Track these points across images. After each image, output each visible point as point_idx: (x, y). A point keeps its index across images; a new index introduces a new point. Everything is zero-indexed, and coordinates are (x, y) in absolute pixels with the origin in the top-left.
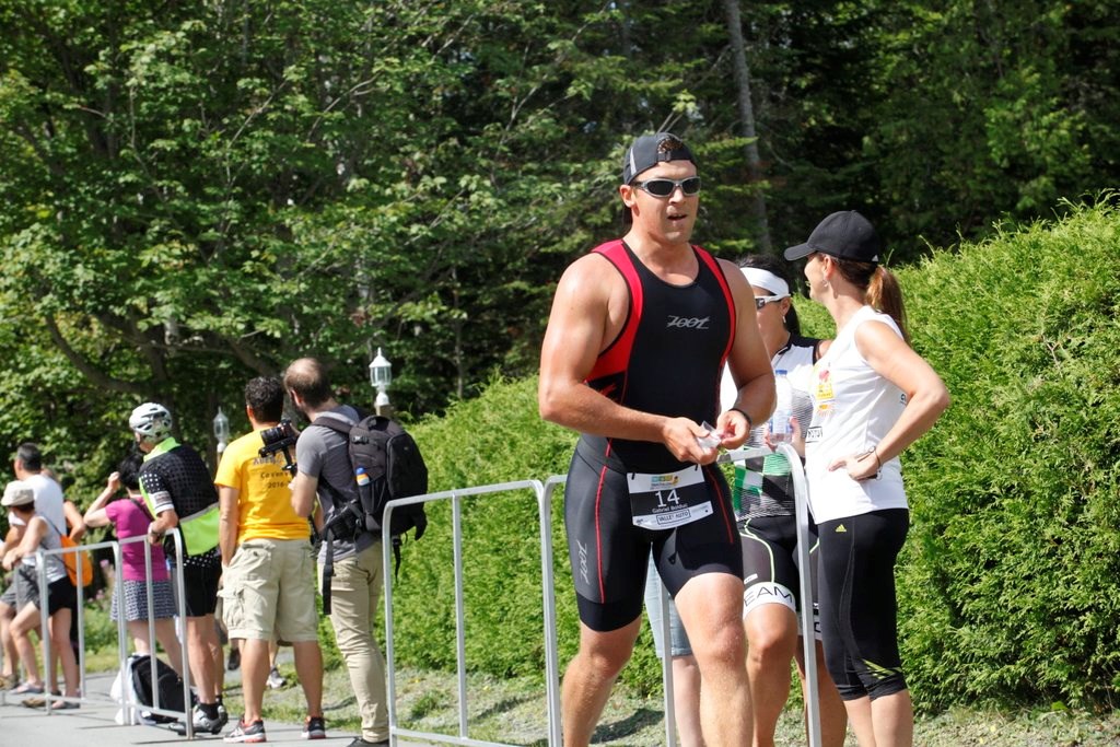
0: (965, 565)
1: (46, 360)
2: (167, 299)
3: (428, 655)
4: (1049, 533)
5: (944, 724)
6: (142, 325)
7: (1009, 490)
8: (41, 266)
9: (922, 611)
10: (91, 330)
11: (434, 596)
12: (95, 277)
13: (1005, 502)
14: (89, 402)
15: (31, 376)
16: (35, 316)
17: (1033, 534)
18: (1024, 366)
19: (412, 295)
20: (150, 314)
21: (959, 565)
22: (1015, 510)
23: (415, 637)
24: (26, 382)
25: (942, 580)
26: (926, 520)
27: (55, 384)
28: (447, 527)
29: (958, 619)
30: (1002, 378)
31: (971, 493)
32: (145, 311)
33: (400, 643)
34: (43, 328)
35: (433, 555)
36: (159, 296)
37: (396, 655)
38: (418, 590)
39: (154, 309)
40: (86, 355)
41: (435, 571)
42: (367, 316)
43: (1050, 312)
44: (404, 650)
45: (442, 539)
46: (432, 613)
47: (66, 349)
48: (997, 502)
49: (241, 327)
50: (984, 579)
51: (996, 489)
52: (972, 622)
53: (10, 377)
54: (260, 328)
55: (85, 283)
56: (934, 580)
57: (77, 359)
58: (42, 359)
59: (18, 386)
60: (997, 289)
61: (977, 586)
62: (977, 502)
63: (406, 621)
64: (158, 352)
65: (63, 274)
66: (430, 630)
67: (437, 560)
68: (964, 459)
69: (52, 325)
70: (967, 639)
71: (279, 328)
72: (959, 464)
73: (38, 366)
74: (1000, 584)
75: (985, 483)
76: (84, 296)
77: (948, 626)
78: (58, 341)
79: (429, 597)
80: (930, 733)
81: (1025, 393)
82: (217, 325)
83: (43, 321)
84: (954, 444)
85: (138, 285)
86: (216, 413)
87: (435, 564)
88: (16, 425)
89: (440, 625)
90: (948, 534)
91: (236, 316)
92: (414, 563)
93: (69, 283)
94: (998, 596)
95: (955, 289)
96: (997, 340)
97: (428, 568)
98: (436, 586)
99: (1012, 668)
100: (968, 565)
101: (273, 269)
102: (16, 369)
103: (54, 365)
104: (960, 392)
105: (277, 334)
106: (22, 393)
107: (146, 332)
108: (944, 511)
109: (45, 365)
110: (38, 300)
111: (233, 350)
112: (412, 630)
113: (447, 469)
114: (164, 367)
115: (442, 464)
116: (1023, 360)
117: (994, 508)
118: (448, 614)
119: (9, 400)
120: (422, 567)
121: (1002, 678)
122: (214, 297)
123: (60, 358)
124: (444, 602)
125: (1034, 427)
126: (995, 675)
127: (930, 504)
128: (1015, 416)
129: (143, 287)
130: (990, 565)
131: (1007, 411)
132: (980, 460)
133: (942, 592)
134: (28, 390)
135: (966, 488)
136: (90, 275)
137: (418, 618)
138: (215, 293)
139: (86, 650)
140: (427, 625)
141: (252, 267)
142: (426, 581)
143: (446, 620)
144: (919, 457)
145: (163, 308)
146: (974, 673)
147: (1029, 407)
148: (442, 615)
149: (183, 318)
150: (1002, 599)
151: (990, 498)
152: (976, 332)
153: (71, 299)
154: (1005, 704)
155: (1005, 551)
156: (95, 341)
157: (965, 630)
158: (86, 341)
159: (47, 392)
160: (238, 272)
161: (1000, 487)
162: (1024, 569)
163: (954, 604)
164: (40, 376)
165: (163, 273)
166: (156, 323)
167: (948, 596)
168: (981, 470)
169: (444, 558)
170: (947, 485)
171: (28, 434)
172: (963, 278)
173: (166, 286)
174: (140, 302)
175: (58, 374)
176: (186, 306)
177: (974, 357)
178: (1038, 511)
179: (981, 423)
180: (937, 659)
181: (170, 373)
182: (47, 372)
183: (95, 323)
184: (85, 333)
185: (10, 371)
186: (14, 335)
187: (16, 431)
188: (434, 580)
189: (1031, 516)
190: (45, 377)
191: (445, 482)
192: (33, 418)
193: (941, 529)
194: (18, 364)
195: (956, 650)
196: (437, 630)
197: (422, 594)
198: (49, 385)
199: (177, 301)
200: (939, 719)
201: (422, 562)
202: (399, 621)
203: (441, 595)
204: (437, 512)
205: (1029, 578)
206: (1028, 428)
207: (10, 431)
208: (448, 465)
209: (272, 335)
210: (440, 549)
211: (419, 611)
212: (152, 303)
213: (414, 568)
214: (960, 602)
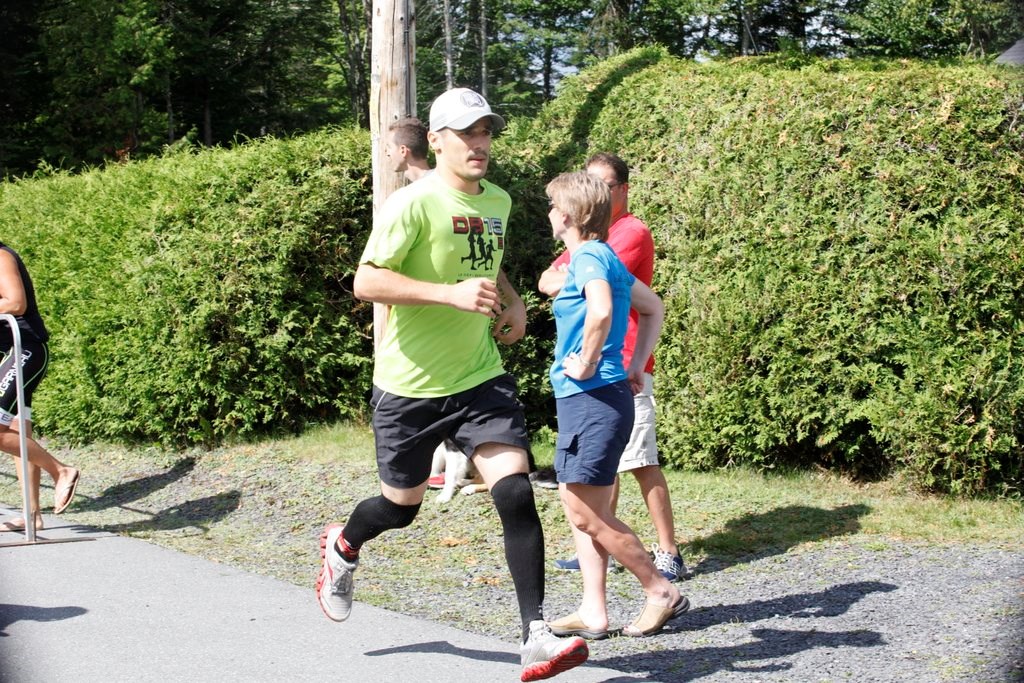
0: (105, 362)
4: (154, 348)
5: (92, 451)
7: (132, 322)
9: (80, 387)
13: (131, 329)
17: (145, 349)
18: (142, 249)
21: (103, 363)
22: (135, 335)
25: (93, 370)
26: (84, 334)
29: (101, 393)
30: (129, 255)
31: (110, 322)
43: (158, 218)
48: (125, 329)
50: (117, 372)
51: (124, 321)
52: (109, 395)
56: (88, 370)
60: (127, 200)
61: (113, 376)
62: (114, 327)
68: (108, 303)
70: (106, 404)
72: (104, 305)
74: (126, 375)
75: (119, 318)
77: (95, 397)
80: (84, 456)
81: (142, 267)
84: (101, 292)
90: (96, 345)
94: (125, 382)
95: (103, 196)
96: (127, 233)
99: (132, 422)
100: (108, 362)
104: (106, 261)
108: (94, 330)
116: (142, 246)
117: (123, 332)
121: (125, 428)
125: (147, 287)
126: (122, 426)
127: (86, 325)
128: (136, 280)
130: (120, 364)
131: (132, 275)
132: (116, 303)
133: (92, 376)
135: (107, 320)
144: (80, 297)
146: (110, 423)
147: (145, 276)
150: (126, 384)
151: (120, 327)
152: (115, 225)
154: (126, 441)
155: (129, 357)
157: (105, 399)
161: (127, 320)
162: (140, 368)
163: (99, 384)
167: (96, 380)
168: (116, 308)
170: (96, 318)
172: (108, 189)
177: (113, 240)
178: (149, 336)
179: (118, 282)
180: (88, 413)
189: (144, 339)
193: (93, 341)
195: (100, 410)
200: (89, 447)
205: (142, 372)
206: (144, 288)
214: (102, 383)
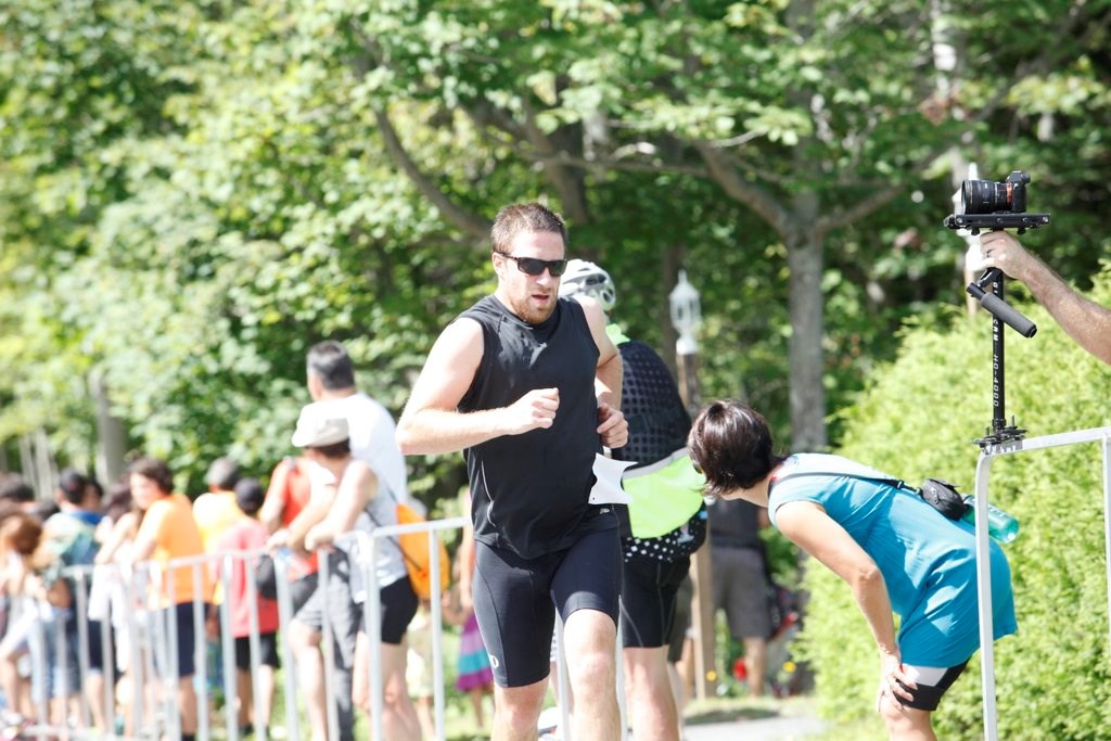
1: (374, 188)
2: (593, 74)
3: (1063, 726)
6: (547, 122)
8: (365, 17)
10: (452, 129)
11: (1072, 617)
12: (464, 38)
14: (450, 262)
15: (347, 217)
16: (356, 107)
19: (1037, 64)
20: (559, 103)
23: (1037, 692)
24: (338, 226)
27: (390, 231)
28: (1094, 492)
32: (550, 98)
33: (1011, 702)
34: (370, 130)
35: (1069, 543)
36: (578, 71)
37: (1003, 725)
38: (1042, 605)
39: (567, 94)
40: (445, 179)
41: (1074, 573)
42: (952, 103)
44: (1018, 715)
45: (1087, 514)
46: (1069, 648)
47: (412, 167)
49: (726, 124)
53: (311, 218)
54: (757, 127)
55: (446, 47)
57: (430, 184)
58: (367, 184)
59: (324, 235)
63: (1020, 663)
64: (575, 174)
65: (405, 31)
66: (1064, 681)
67: (1076, 551)
69: (384, 123)
71: (794, 126)
73: (356, 198)
76: (443, 71)
78: (396, 154)
79: (1064, 620)
82: (682, 121)
83: (369, 118)
85: (539, 51)
86: (675, 282)
87: (1074, 560)
88: (321, 304)
89: (1085, 670)
91: (715, 105)
92: (1035, 556)
93: (414, 48)
97: (1061, 565)
98: (1076, 598)
101: (781, 17)
102: (320, 202)
103: (389, 196)
105: (790, 138)
106: (332, 246)
107: (552, 136)
109: (371, 195)
110: (360, 76)
111: (709, 170)
112: (1033, 680)
113: (1096, 385)
114: (584, 202)
115: (1087, 377)
118: (1099, 652)
119: (307, 259)
120: (1049, 563)
122: (673, 73)
123: (403, 182)
124: (1091, 629)
129: (547, 56)
134: (343, 241)
136: (453, 32)
137: (1043, 657)
138: (675, 64)
139: (446, 706)
140: (1060, 670)
141: (745, 14)
142: (1057, 589)
143: (1095, 662)
145: (585, 92)
148: (1087, 653)
149: (618, 109)
153: (419, 77)
156: (462, 152)
158: (447, 151)
159: (377, 245)
160: (718, 26)
164: (363, 218)
165: (582, 29)
166: (571, 118)
169: (1090, 548)
171: (343, 320)
173: (587, 53)
174: (542, 83)
175: (394, 213)
176: (624, 89)
181: (594, 212)
182: (378, 209)
183: (463, 122)
184: (444, 137)
185: (310, 207)
186: (316, 142)
187: (321, 314)
188: (1072, 588)
190: (372, 218)
191: (1089, 410)
192: (352, 291)
194: (322, 195)
196: (1079, 680)
197: (1050, 615)
198: (379, 233)
199: (610, 80)
201: (1050, 555)
202: (1009, 663)
203: (1085, 616)
204: (1077, 465)
207: (310, 315)
208: (1098, 379)
209: (780, 140)
210: (1083, 531)
211: (1045, 644)
212: (563, 83)
213: (1035, 566)
